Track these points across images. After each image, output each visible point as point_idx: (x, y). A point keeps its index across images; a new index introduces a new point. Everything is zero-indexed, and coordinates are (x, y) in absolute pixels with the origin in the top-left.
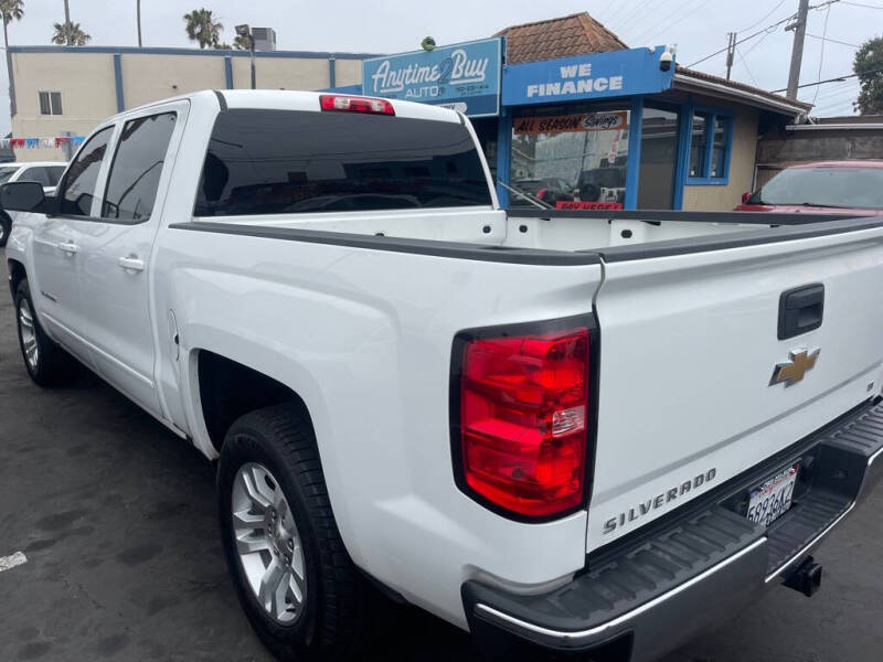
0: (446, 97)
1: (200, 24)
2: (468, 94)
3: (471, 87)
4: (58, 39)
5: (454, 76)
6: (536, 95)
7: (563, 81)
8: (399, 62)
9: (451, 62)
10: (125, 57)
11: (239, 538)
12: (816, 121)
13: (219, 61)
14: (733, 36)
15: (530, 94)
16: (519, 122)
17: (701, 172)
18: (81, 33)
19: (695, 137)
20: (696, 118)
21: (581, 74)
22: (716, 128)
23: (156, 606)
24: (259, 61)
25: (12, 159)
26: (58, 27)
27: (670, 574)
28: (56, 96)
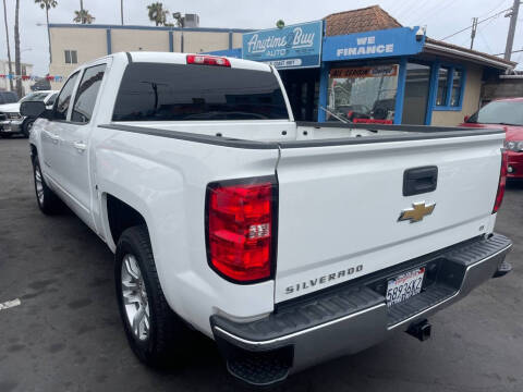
0: (289, 56)
1: (156, 12)
2: (302, 54)
3: (304, 50)
4: (77, 19)
5: (295, 43)
6: (342, 55)
7: (358, 47)
8: (264, 35)
9: (293, 35)
10: (113, 31)
11: (125, 295)
12: (519, 73)
13: (166, 33)
14: (475, 20)
15: (338, 54)
16: (333, 71)
17: (444, 104)
18: (90, 16)
19: (441, 81)
20: (442, 70)
21: (369, 43)
22: (456, 75)
23: (82, 330)
24: (186, 34)
25: (49, 89)
26: (77, 13)
27: (320, 317)
28: (74, 53)
